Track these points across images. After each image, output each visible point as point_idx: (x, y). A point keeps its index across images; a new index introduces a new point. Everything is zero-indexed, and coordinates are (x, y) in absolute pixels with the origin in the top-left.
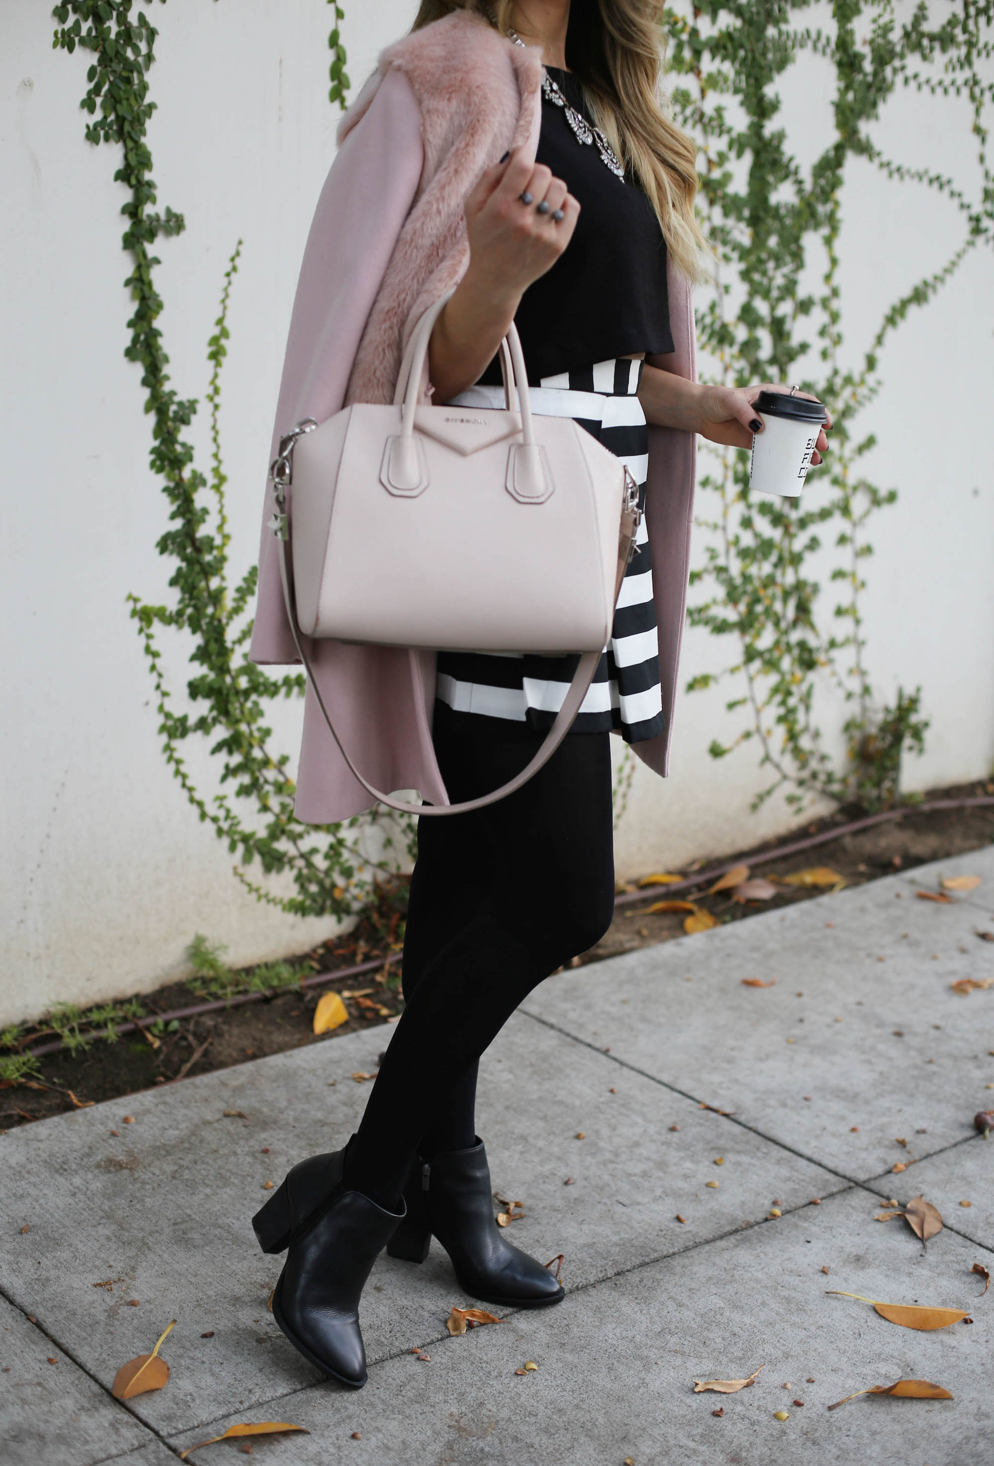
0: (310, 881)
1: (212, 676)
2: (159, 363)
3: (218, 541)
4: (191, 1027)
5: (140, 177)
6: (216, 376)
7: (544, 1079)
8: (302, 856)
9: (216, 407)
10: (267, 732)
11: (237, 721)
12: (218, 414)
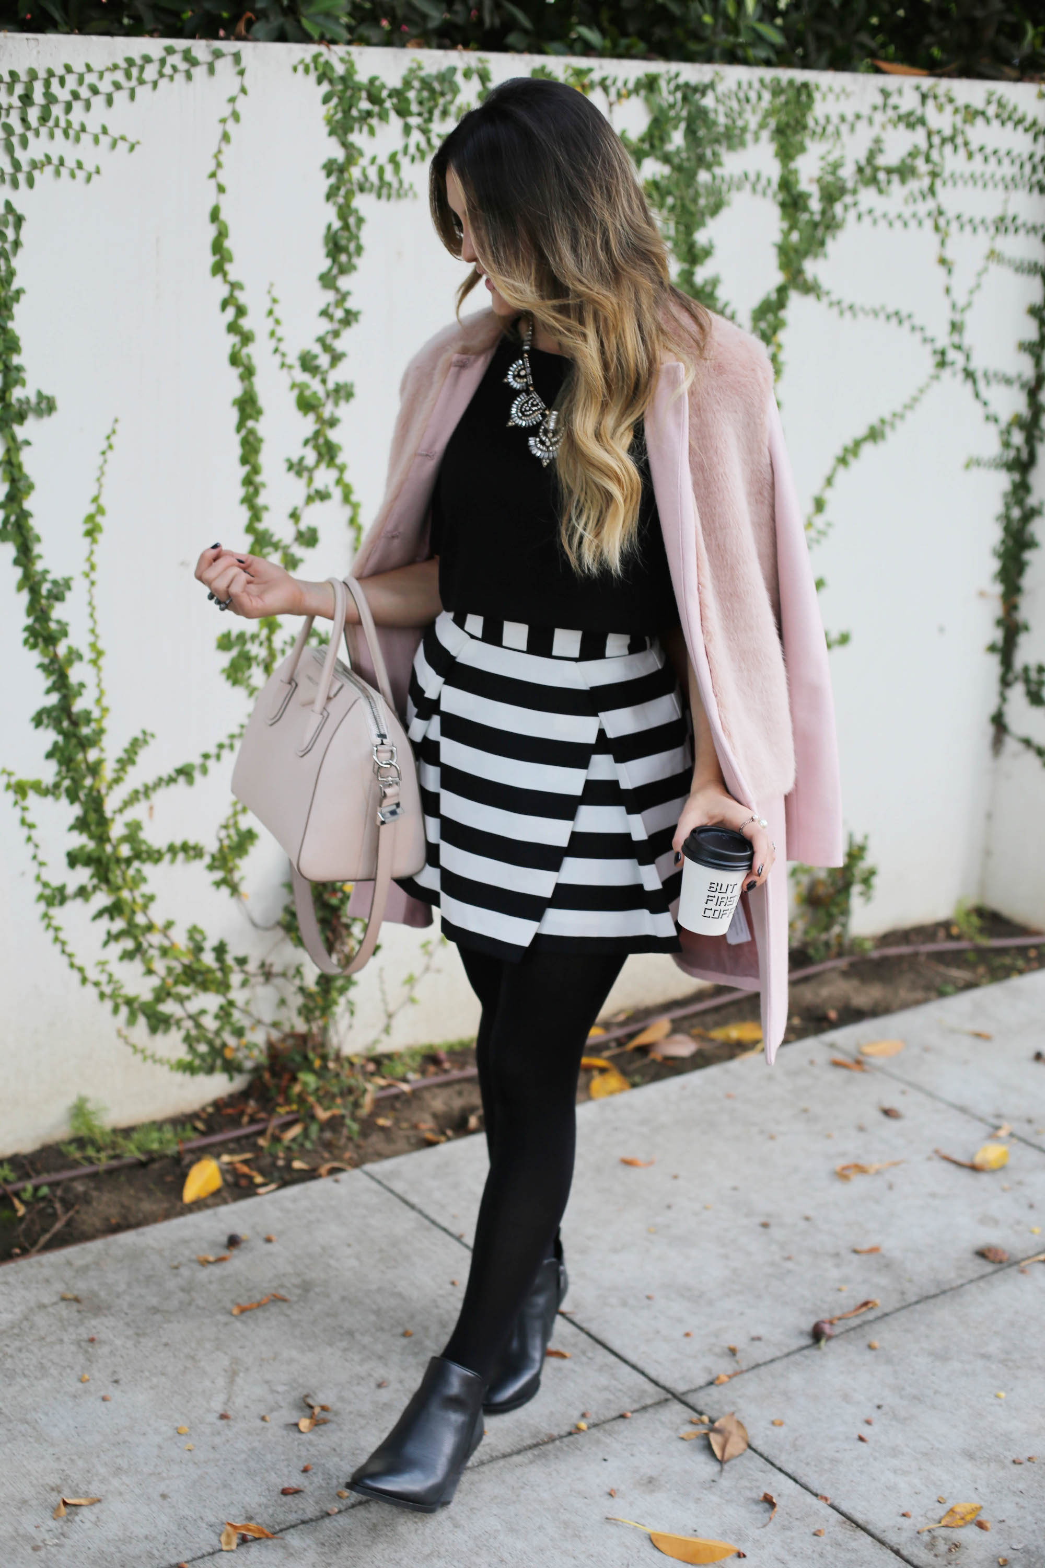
0: (198, 1040)
1: (91, 845)
2: (30, 544)
3: (96, 714)
4: (59, 1192)
5: (8, 363)
6: (92, 553)
7: (388, 1268)
8: (190, 1017)
9: (93, 583)
10: (151, 898)
11: (119, 889)
12: (95, 590)
